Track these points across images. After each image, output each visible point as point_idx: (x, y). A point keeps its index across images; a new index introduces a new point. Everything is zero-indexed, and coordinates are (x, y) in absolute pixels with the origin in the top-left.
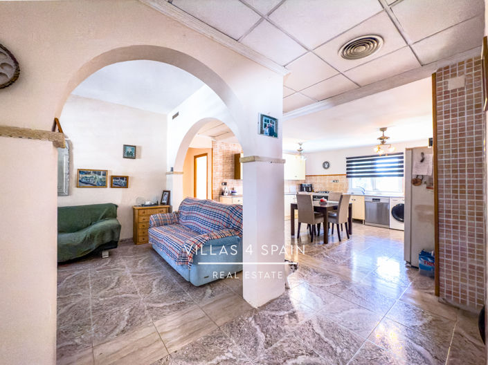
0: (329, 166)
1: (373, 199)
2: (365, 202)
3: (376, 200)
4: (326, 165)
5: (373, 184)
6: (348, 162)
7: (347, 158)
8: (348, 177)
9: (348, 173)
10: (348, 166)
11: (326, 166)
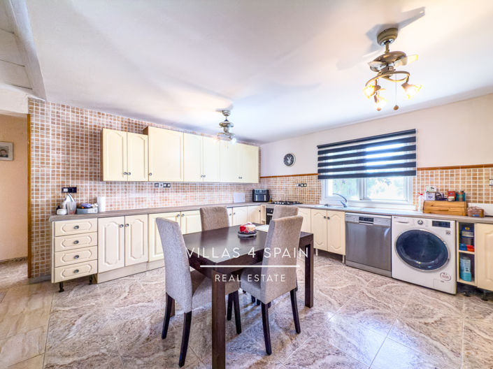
0: (292, 162)
1: (361, 219)
2: (347, 223)
3: (366, 219)
4: (289, 159)
5: (361, 190)
6: (320, 153)
7: (319, 147)
8: (320, 177)
9: (320, 171)
10: (320, 159)
11: (289, 162)
